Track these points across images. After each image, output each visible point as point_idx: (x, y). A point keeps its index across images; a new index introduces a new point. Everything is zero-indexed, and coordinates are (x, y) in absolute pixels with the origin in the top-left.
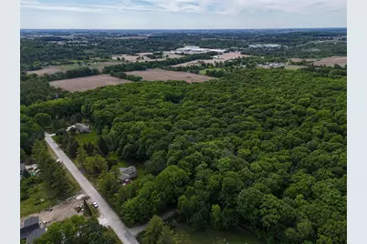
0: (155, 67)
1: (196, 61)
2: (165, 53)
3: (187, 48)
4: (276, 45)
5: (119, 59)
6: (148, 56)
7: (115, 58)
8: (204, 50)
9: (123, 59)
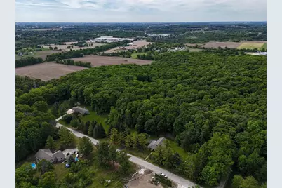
0: (89, 54)
1: (118, 48)
2: (88, 42)
3: (103, 37)
4: (165, 35)
5: (51, 48)
6: (76, 45)
7: (47, 47)
8: (117, 40)
9: (56, 48)
